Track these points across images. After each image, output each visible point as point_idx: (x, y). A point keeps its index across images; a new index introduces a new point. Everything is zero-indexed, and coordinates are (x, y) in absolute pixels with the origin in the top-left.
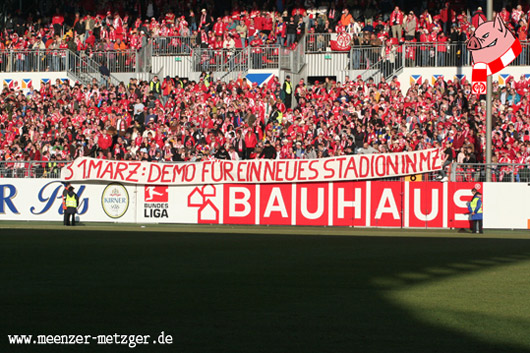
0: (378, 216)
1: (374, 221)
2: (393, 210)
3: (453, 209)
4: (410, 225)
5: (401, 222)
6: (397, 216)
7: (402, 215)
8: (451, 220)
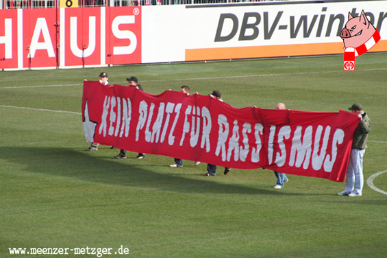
3: (112, 41)
5: (57, 60)
6: (52, 54)
8: (109, 55)
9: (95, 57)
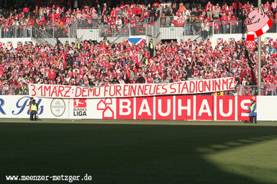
0: (200, 114)
1: (197, 117)
2: (208, 111)
3: (241, 110)
4: (217, 119)
5: (212, 117)
6: (210, 114)
7: (213, 114)
8: (239, 116)
9: (233, 116)
